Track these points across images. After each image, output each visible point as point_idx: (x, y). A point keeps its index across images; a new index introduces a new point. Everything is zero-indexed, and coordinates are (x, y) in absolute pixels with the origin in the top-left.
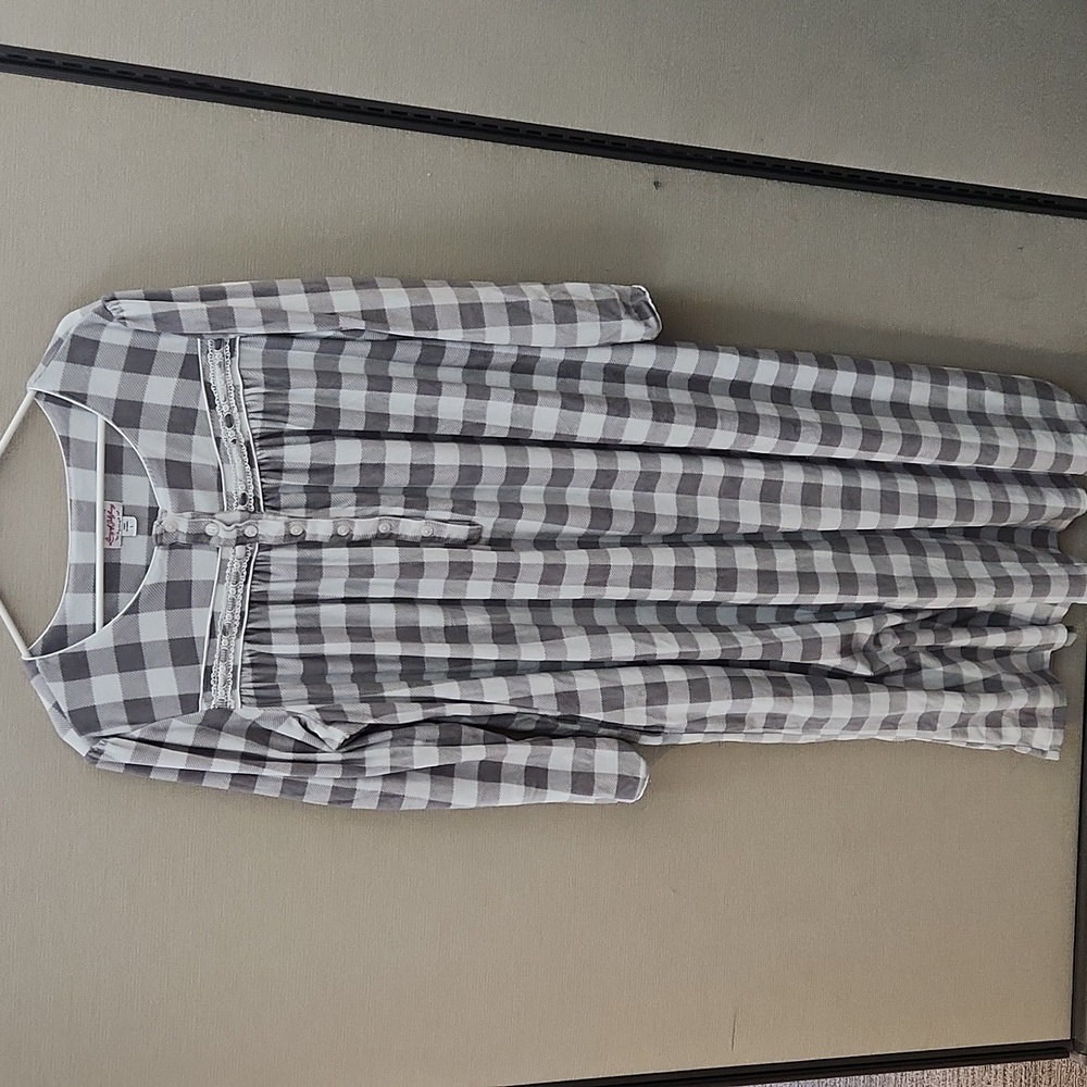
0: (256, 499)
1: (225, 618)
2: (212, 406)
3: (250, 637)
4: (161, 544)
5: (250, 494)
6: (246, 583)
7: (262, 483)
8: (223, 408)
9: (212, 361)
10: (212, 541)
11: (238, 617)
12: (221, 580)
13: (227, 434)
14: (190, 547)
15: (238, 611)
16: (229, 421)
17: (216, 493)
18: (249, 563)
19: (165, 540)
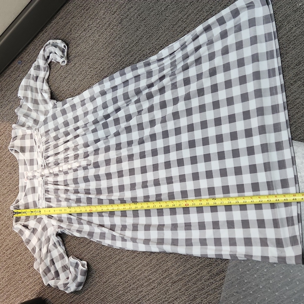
0: (45, 166)
1: (41, 195)
2: (36, 144)
3: (46, 200)
4: (28, 179)
5: (43, 165)
6: (43, 186)
7: (45, 161)
8: (38, 144)
9: (35, 133)
10: (36, 177)
11: (43, 195)
12: (39, 186)
13: (39, 150)
14: (33, 179)
15: (43, 194)
16: (39, 147)
17: (37, 165)
18: (43, 181)
19: (28, 178)
